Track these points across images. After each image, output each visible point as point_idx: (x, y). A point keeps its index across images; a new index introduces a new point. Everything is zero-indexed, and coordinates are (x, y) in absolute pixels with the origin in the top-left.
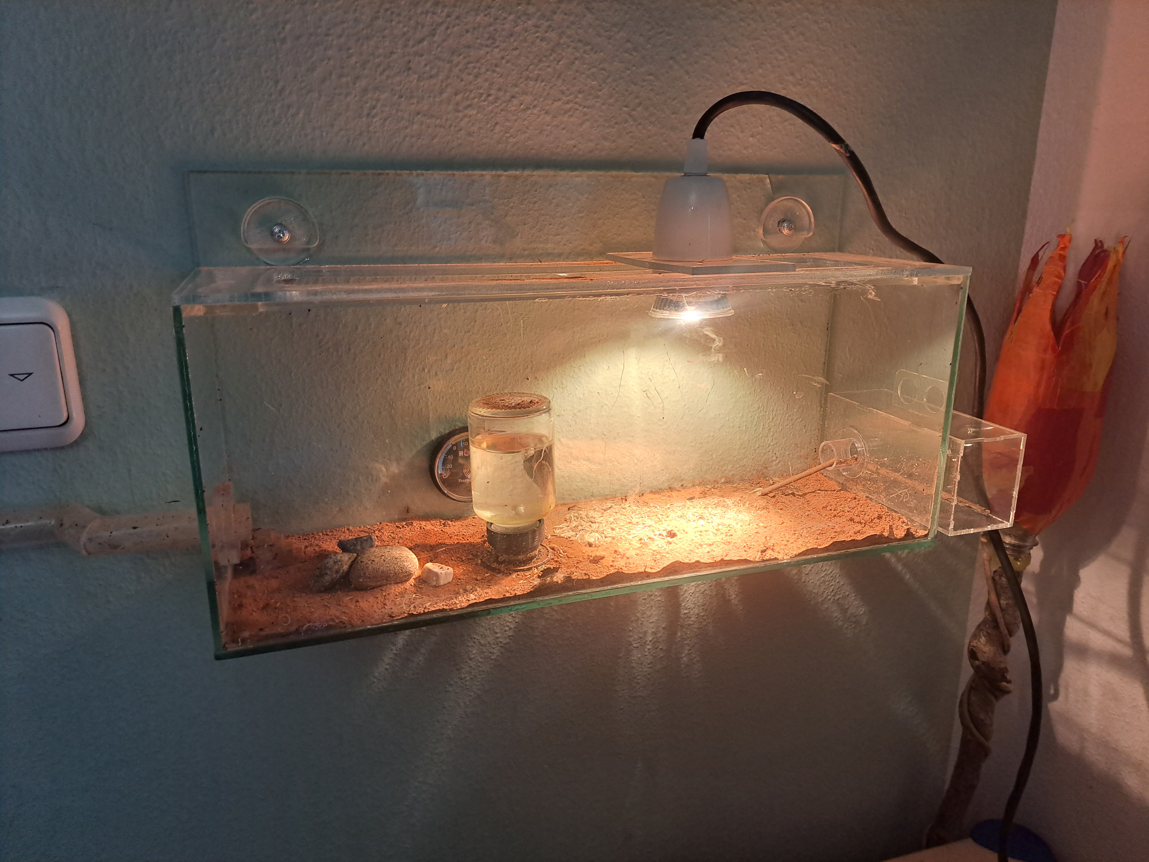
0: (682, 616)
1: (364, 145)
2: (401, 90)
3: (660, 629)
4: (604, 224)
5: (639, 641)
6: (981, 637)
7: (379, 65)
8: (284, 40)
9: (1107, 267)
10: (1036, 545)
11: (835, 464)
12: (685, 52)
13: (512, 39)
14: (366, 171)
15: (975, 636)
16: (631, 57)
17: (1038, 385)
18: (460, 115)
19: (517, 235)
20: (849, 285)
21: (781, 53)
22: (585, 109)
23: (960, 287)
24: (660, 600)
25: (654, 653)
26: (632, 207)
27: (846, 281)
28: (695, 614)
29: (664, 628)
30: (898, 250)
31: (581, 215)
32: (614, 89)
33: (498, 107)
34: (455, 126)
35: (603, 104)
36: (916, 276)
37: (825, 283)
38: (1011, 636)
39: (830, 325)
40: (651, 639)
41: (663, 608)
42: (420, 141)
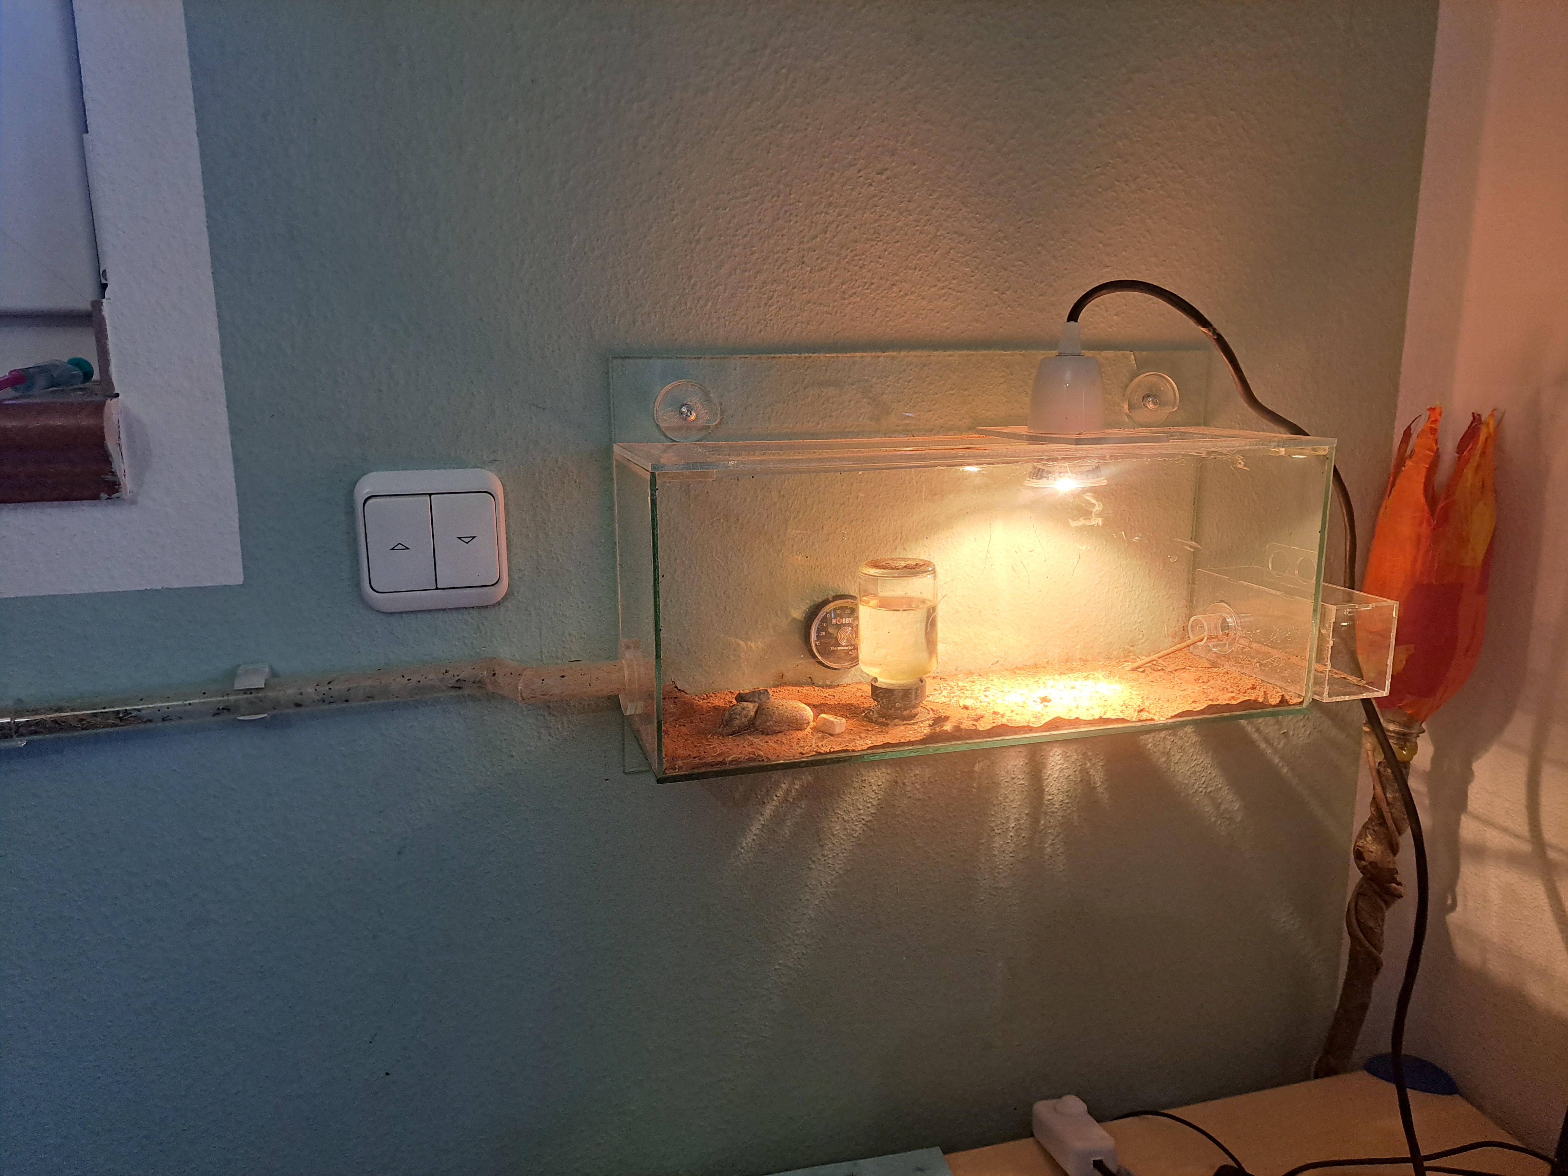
0: (1046, 802)
1: (760, 331)
2: (795, 281)
3: (1023, 815)
4: (973, 400)
5: (1001, 827)
6: (1367, 836)
7: (777, 261)
8: (698, 241)
9: (1479, 439)
10: (1424, 732)
11: (1205, 639)
12: (1052, 239)
13: (894, 233)
14: (761, 355)
15: (1361, 836)
16: (1002, 245)
17: (1415, 560)
18: (846, 302)
19: (892, 411)
20: (1219, 455)
21: (1144, 237)
22: (958, 294)
23: (1326, 458)
24: (1023, 784)
25: (1017, 841)
26: (1001, 384)
27: (1217, 452)
28: (1060, 800)
29: (1027, 814)
30: (1265, 422)
31: (952, 392)
32: (985, 275)
33: (879, 294)
34: (841, 312)
35: (975, 289)
36: (1283, 447)
37: (1197, 453)
38: (1400, 834)
39: (1196, 497)
40: (1013, 825)
41: (1026, 793)
42: (809, 326)
